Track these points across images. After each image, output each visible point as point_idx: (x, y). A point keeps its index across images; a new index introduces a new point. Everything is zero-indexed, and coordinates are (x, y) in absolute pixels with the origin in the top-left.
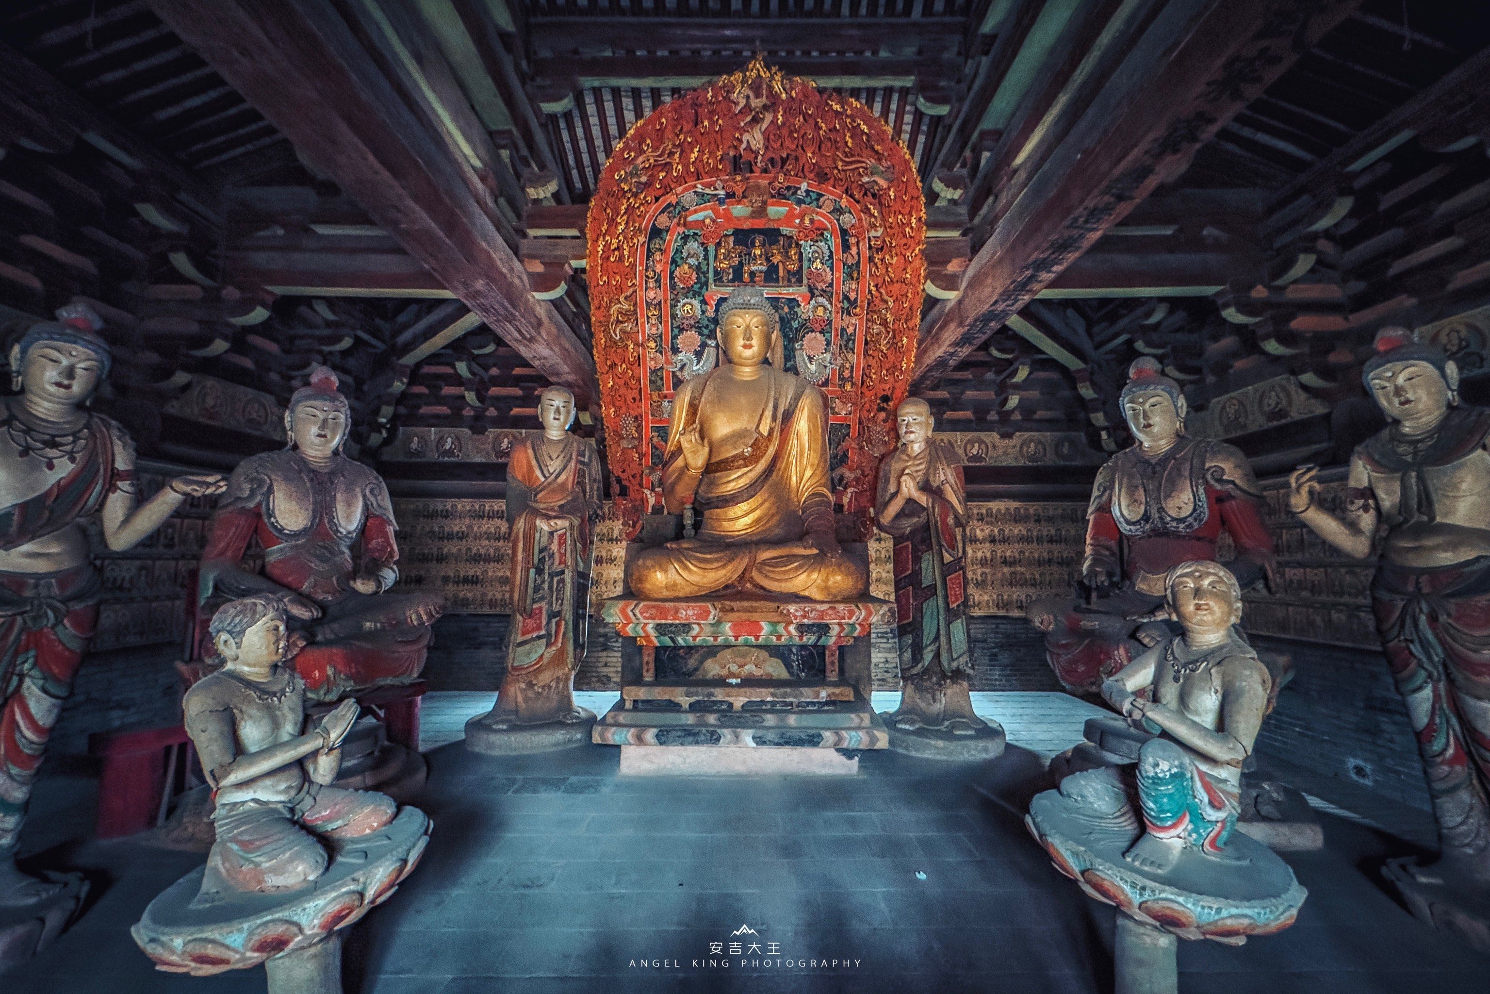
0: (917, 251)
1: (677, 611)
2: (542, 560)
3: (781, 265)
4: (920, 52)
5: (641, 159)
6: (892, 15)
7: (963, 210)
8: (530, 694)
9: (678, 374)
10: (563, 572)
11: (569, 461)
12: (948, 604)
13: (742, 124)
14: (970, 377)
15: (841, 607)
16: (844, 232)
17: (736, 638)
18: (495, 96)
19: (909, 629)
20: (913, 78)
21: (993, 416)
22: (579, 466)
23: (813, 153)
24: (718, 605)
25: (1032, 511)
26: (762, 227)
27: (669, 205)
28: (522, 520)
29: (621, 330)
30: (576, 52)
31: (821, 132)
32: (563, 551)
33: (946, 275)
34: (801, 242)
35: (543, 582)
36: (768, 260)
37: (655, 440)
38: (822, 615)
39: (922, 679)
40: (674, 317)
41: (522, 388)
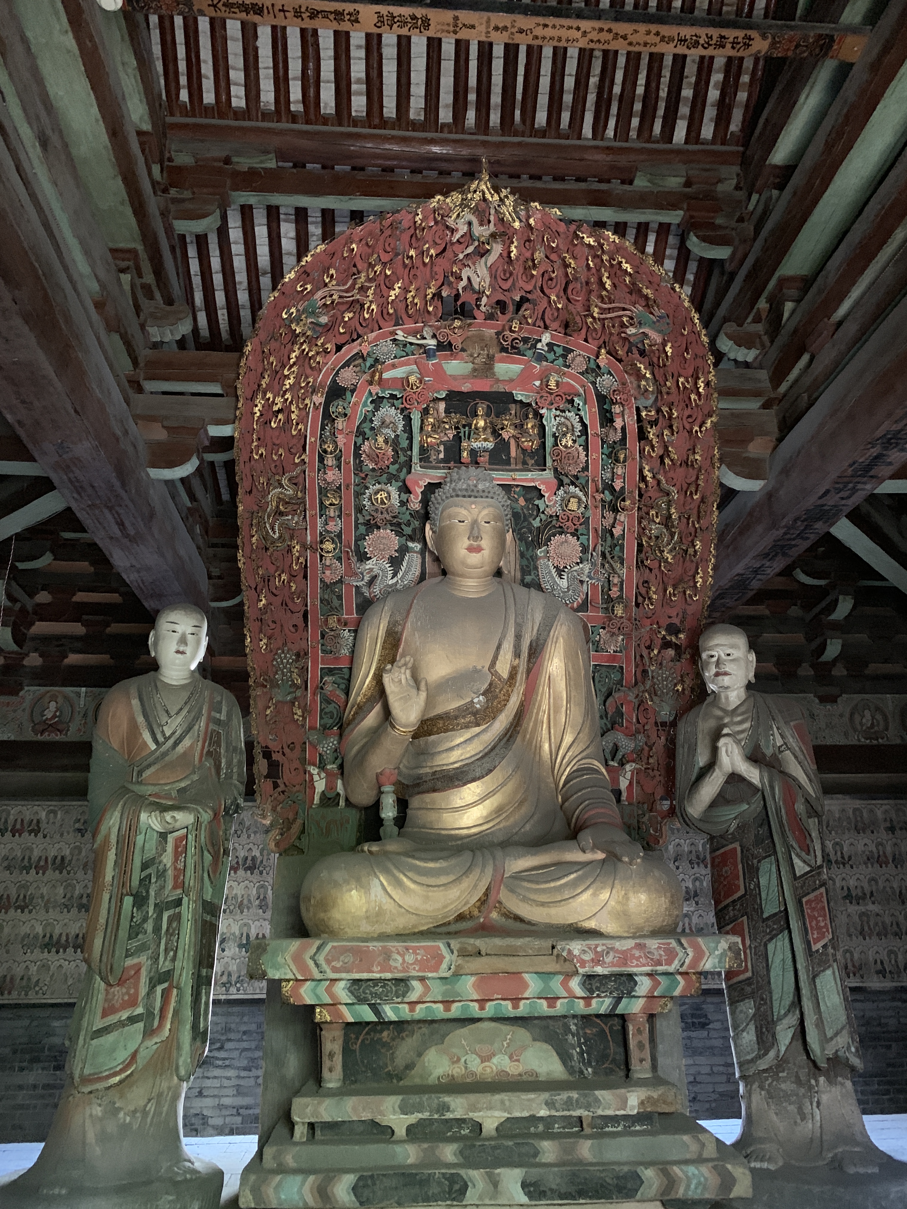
0: (708, 424)
1: (387, 955)
2: (145, 882)
3: (513, 442)
4: (688, 184)
5: (320, 294)
6: (649, 140)
7: (763, 375)
8: (111, 1127)
9: (365, 590)
10: (178, 903)
11: (197, 718)
12: (808, 944)
13: (461, 256)
14: (767, 612)
15: (653, 944)
16: (602, 399)
17: (482, 1002)
18: (122, 203)
19: (748, 989)
20: (681, 213)
21: (806, 670)
22: (212, 726)
23: (557, 296)
24: (455, 944)
25: (879, 814)
26: (487, 389)
27: (359, 355)
28: (117, 814)
29: (281, 525)
30: (227, 161)
31: (569, 270)
32: (180, 866)
33: (747, 459)
34: (542, 411)
35: (145, 919)
36: (496, 433)
37: (329, 688)
38: (625, 957)
39: (778, 1079)
40: (360, 509)
41: (85, 624)
